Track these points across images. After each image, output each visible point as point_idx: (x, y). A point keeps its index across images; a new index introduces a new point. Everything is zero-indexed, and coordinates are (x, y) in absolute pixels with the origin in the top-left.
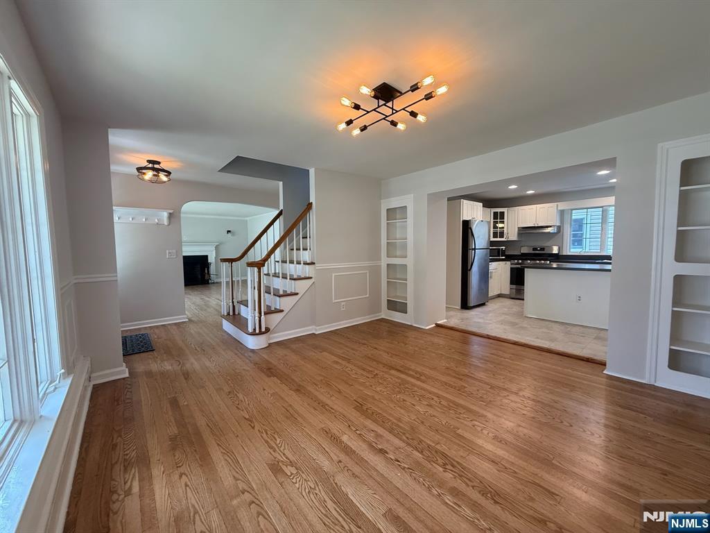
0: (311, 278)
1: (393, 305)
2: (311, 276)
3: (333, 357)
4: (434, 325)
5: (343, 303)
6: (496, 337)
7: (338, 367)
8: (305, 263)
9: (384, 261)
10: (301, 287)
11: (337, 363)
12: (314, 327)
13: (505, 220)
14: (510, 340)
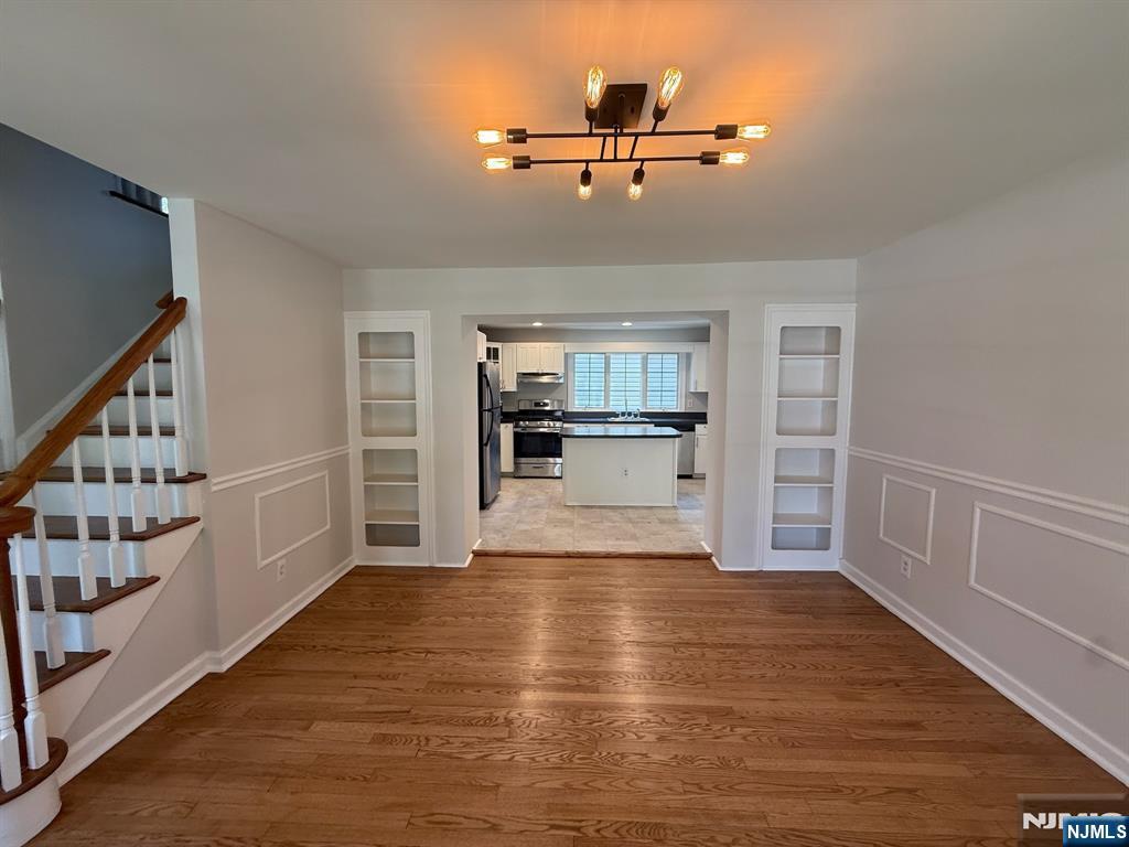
0: (196, 520)
1: (376, 535)
2: (191, 515)
3: (357, 726)
4: (471, 555)
5: (280, 563)
6: (578, 552)
7: (401, 751)
8: (171, 479)
9: (356, 445)
10: (165, 554)
11: (383, 739)
12: (207, 654)
13: (500, 361)
14: (598, 553)
